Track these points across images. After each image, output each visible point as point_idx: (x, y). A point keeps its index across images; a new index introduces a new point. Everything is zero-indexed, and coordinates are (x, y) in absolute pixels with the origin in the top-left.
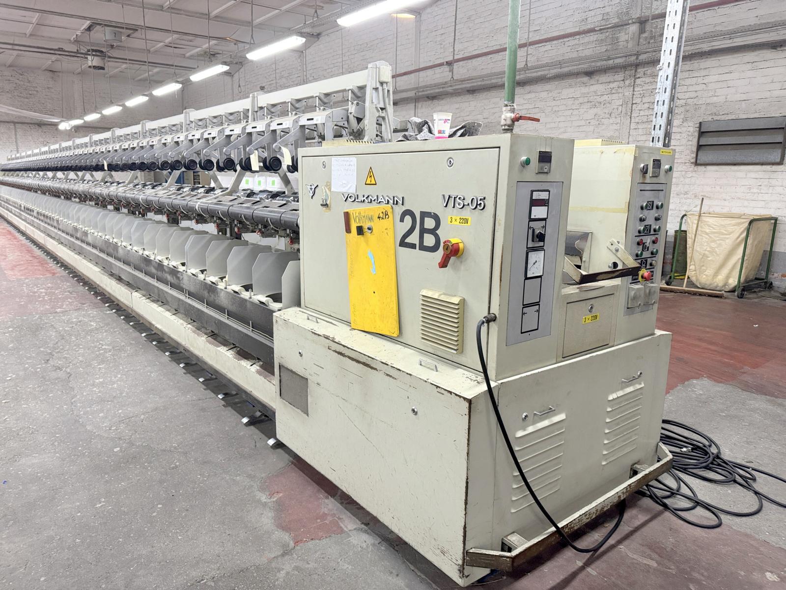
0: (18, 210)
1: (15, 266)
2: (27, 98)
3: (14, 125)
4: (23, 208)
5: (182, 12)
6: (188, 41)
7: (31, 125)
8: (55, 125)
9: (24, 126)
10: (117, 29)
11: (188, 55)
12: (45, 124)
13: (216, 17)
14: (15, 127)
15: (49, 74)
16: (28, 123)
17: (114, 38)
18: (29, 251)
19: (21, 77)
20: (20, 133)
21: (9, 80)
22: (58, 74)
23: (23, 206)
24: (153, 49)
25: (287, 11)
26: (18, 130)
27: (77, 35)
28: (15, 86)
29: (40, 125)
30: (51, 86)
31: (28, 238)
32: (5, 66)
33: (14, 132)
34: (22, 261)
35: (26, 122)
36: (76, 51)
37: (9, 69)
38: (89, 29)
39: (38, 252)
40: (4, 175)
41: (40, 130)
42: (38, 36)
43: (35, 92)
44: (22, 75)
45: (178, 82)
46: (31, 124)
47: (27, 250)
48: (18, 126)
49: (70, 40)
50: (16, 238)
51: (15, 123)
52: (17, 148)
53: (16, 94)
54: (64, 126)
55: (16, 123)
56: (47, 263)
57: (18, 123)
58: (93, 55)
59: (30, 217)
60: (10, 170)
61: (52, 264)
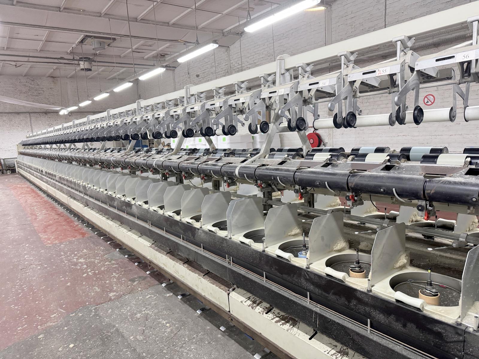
0: (39, 174)
1: (46, 227)
2: (37, 96)
3: (29, 114)
4: (44, 173)
5: (150, 22)
6: (148, 46)
7: (40, 114)
8: (57, 112)
9: (35, 115)
10: (101, 40)
11: (146, 57)
12: (49, 113)
13: (174, 24)
14: (30, 117)
15: (51, 79)
16: (38, 113)
17: (100, 47)
18: (53, 208)
19: (33, 82)
20: (33, 119)
21: (25, 85)
22: (57, 78)
23: (44, 171)
24: (123, 54)
25: (227, 14)
26: (32, 117)
27: (72, 48)
28: (28, 88)
29: (46, 113)
30: (52, 87)
31: (49, 195)
32: (22, 76)
33: (29, 119)
34: (51, 220)
35: (37, 111)
36: (72, 58)
37: (25, 77)
38: (82, 41)
39: (61, 209)
40: (24, 148)
41: (47, 116)
42: (45, 51)
43: (42, 92)
44: (33, 81)
45: (130, 82)
46: (40, 112)
47: (51, 207)
48: (31, 115)
49: (67, 52)
50: (39, 196)
51: (29, 113)
52: (32, 130)
53: (30, 94)
54: (63, 112)
55: (31, 113)
56: (72, 222)
57: (32, 113)
58: (84, 61)
59: (52, 181)
60: (29, 145)
61: (77, 223)
